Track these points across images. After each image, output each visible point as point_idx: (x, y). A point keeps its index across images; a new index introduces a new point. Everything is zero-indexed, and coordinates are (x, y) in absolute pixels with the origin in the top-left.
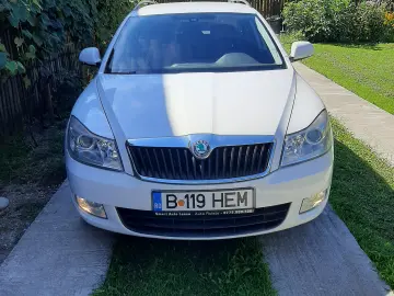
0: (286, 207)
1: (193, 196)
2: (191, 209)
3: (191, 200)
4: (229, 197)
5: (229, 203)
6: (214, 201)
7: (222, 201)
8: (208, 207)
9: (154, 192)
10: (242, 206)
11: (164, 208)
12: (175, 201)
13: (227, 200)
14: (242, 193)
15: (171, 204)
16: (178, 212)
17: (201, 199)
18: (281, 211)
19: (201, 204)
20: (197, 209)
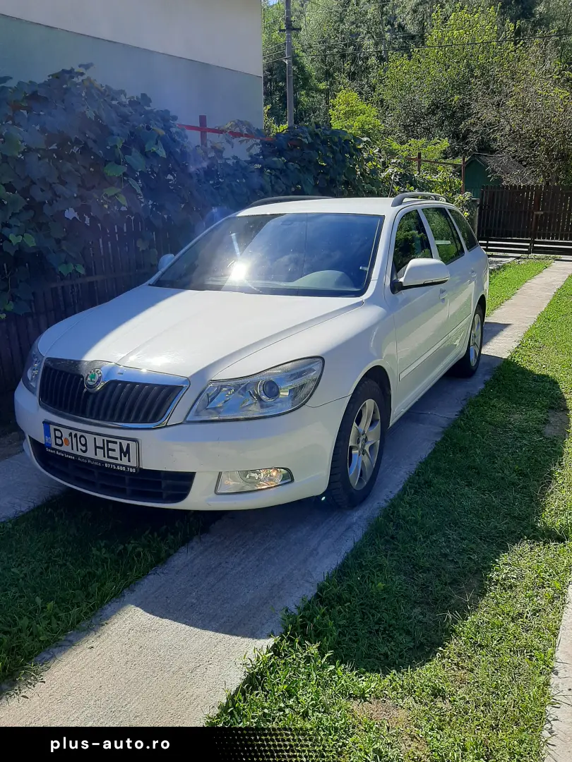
0: (188, 478)
1: (76, 435)
2: (75, 451)
3: (74, 441)
4: (111, 446)
5: (111, 454)
6: (96, 447)
7: (103, 448)
8: (90, 454)
9: (44, 422)
10: (125, 461)
11: (53, 444)
12: (61, 438)
13: (109, 450)
14: (125, 443)
15: (58, 441)
16: (64, 452)
17: (83, 441)
18: (181, 483)
19: (84, 448)
20: (80, 453)
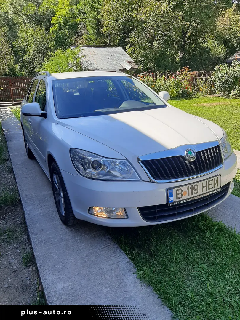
1: (192, 187)
2: (191, 196)
3: (190, 190)
4: (210, 183)
5: (210, 187)
6: (203, 187)
7: (206, 186)
8: (200, 192)
9: (167, 190)
10: (216, 187)
11: (175, 200)
12: (181, 193)
13: (209, 185)
14: (215, 178)
15: (179, 196)
16: (183, 200)
17: (196, 187)
19: (196, 192)
20: (194, 195)
